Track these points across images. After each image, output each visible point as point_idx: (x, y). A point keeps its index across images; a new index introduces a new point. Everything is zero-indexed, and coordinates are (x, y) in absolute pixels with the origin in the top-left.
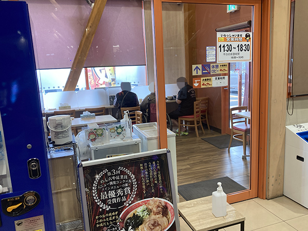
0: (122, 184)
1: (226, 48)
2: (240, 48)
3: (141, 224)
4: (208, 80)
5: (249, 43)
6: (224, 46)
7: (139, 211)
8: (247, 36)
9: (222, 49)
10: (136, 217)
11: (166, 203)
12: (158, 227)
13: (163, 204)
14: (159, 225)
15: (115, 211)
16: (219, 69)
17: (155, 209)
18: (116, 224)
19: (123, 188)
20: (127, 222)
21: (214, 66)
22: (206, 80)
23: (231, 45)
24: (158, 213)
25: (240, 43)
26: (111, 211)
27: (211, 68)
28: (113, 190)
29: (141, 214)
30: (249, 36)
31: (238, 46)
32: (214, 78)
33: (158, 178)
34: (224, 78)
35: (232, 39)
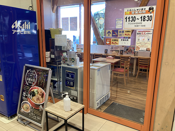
0: (33, 77)
1: (131, 19)
2: (143, 18)
3: (34, 96)
4: (116, 40)
5: (152, 14)
6: (129, 18)
7: (35, 90)
8: (150, 9)
9: (128, 20)
10: (33, 92)
11: (44, 92)
12: (39, 101)
13: (43, 93)
14: (39, 100)
15: (29, 86)
16: (124, 34)
17: (40, 93)
18: (28, 91)
19: (33, 79)
20: (31, 93)
21: (121, 31)
22: (114, 40)
23: (135, 17)
24: (40, 95)
25: (143, 15)
26: (28, 86)
27: (119, 32)
28: (30, 78)
29: (35, 92)
30: (153, 9)
31: (141, 17)
32: (120, 40)
33: (44, 80)
34: (128, 40)
35: (137, 13)
